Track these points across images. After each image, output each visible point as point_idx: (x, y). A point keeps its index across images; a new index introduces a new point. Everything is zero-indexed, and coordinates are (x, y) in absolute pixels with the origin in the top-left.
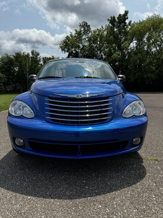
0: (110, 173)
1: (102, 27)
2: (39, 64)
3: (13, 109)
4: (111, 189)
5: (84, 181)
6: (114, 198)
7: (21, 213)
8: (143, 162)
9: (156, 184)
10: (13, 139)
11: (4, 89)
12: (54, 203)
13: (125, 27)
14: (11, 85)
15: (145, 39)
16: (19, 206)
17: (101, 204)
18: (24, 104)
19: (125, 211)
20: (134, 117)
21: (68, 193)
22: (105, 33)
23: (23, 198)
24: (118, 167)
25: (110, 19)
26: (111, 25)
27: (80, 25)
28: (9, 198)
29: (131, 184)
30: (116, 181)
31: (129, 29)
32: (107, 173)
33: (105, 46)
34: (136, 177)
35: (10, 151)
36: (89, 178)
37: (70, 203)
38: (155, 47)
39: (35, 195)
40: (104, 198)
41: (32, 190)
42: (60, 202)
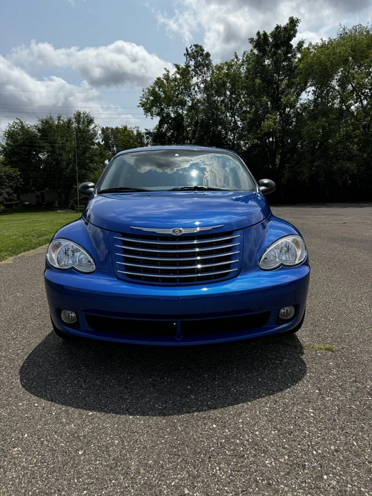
0: (236, 373)
1: (237, 57)
2: (93, 144)
3: (54, 256)
4: (236, 399)
5: (189, 387)
6: (240, 413)
7: (79, 437)
8: (303, 353)
9: (319, 390)
10: (57, 311)
11: (18, 202)
12: (134, 422)
13: (289, 55)
14: (33, 191)
15: (334, 83)
16: (75, 426)
17: (215, 422)
18: (76, 246)
19: (257, 433)
20: (283, 267)
21: (159, 406)
22: (243, 70)
23: (80, 414)
24: (254, 363)
25: (256, 38)
26: (256, 52)
27: (188, 54)
28: (56, 414)
29: (274, 391)
30: (247, 387)
31: (296, 60)
32: (231, 372)
33: (243, 100)
34: (285, 380)
35: (49, 335)
36: (197, 381)
37: (163, 421)
38: (359, 99)
39: (100, 410)
40: (222, 413)
41: (95, 401)
42: (144, 420)
